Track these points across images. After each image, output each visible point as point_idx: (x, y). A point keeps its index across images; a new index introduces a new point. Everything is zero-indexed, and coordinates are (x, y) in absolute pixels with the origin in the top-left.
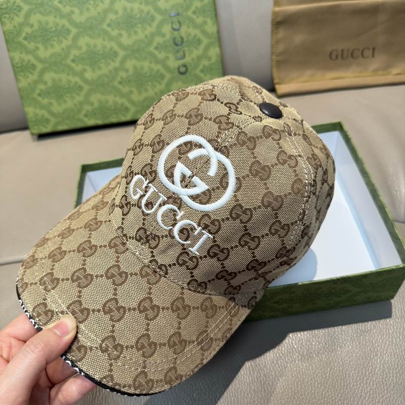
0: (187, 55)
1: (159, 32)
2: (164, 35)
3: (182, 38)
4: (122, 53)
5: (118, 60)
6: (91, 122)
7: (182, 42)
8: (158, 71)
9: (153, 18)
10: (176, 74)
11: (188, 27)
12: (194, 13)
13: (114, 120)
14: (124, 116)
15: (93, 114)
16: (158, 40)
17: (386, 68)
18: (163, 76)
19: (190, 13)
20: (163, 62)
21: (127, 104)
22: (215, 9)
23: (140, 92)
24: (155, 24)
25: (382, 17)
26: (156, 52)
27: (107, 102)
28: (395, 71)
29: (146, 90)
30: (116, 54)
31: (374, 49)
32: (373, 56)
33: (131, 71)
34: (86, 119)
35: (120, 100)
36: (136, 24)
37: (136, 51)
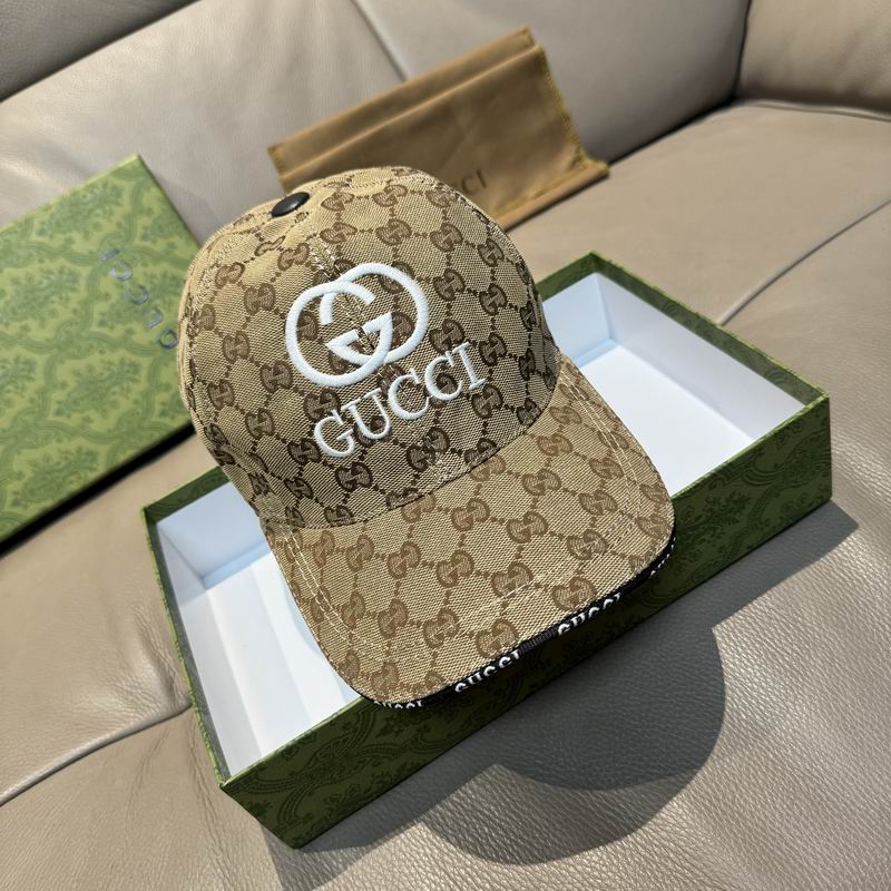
0: (162, 310)
1: (95, 295)
2: (107, 296)
3: (142, 288)
4: (40, 360)
5: (39, 373)
6: (31, 511)
7: (146, 293)
8: (122, 362)
9: (74, 277)
10: (160, 352)
11: (145, 265)
12: (145, 237)
13: (74, 486)
14: (92, 469)
15: (29, 493)
16: (99, 308)
17: (516, 193)
18: (135, 367)
19: (137, 242)
20: (126, 342)
21: (88, 445)
22: (180, 218)
23: (104, 414)
24: (82, 284)
25: (463, 119)
26: (105, 331)
27: (47, 459)
28: (531, 193)
29: (115, 404)
30: (30, 365)
31: (479, 174)
32: (484, 184)
33: (72, 383)
34: (18, 510)
35: (71, 445)
36: (47, 298)
37: (65, 346)
